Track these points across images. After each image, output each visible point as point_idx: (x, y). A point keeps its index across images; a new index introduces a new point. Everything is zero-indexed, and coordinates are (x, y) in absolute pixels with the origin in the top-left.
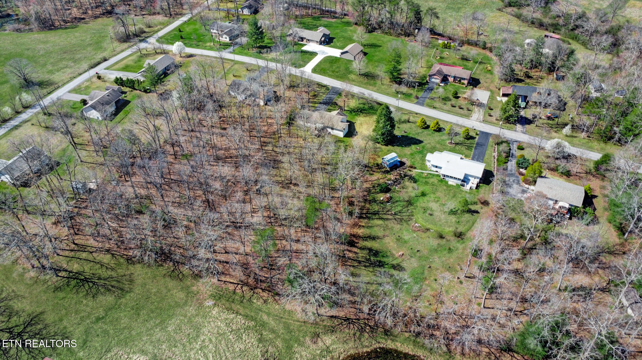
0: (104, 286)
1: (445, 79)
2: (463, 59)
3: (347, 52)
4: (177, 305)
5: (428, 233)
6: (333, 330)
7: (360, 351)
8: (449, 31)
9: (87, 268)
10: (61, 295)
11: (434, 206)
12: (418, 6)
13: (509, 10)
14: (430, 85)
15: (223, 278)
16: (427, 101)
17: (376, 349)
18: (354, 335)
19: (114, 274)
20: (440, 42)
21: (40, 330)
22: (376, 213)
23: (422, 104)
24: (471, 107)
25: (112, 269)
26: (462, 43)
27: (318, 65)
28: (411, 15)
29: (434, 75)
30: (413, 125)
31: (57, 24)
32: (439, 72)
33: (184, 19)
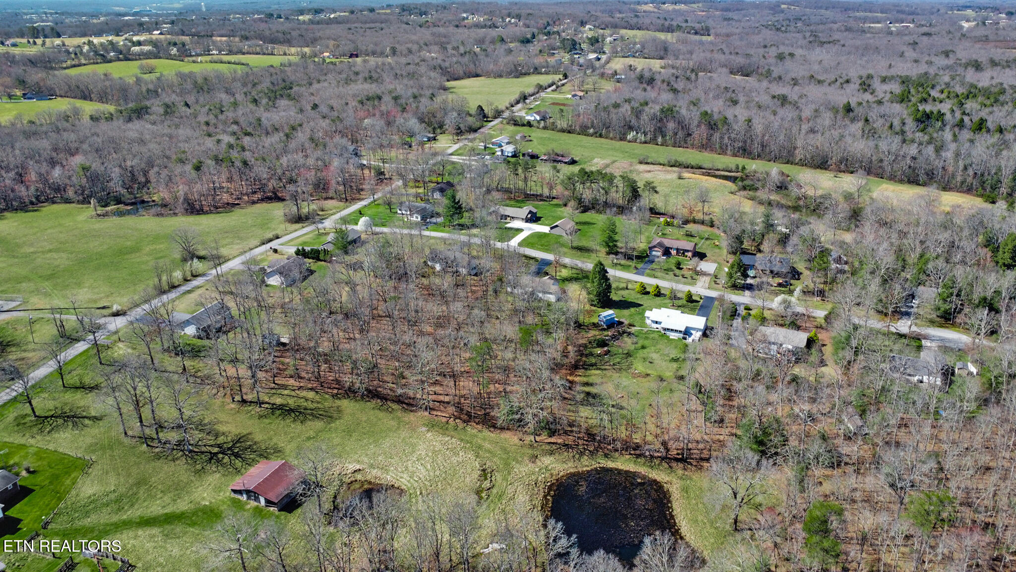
0: (312, 414)
1: (667, 252)
2: (687, 235)
3: (557, 226)
4: (390, 430)
5: (648, 378)
6: (551, 453)
7: (580, 470)
8: (671, 209)
9: (291, 402)
10: (267, 421)
11: (655, 356)
12: (635, 182)
13: (743, 193)
14: (651, 258)
15: (435, 413)
16: (648, 271)
17: (596, 469)
18: (574, 457)
19: (319, 405)
20: (662, 219)
21: (250, 445)
22: (592, 365)
23: (642, 274)
24: (695, 277)
25: (318, 402)
26: (686, 222)
27: (524, 240)
28: (629, 193)
29: (655, 247)
30: (632, 292)
31: (206, 209)
32: (660, 245)
33: (364, 203)
